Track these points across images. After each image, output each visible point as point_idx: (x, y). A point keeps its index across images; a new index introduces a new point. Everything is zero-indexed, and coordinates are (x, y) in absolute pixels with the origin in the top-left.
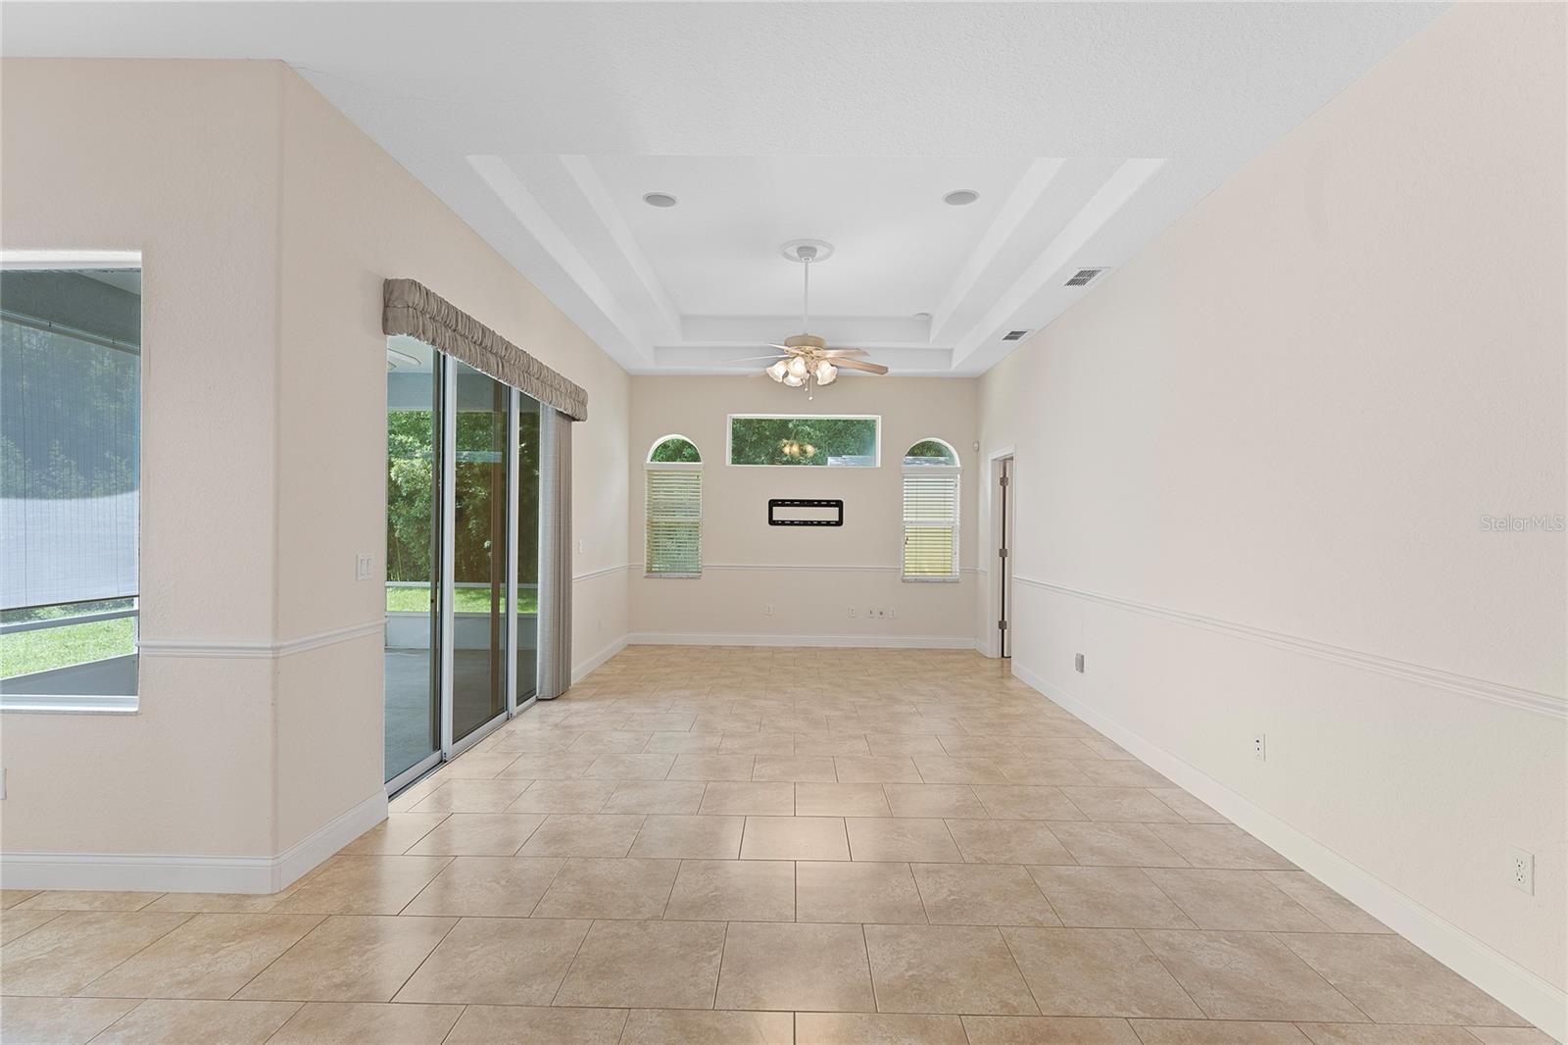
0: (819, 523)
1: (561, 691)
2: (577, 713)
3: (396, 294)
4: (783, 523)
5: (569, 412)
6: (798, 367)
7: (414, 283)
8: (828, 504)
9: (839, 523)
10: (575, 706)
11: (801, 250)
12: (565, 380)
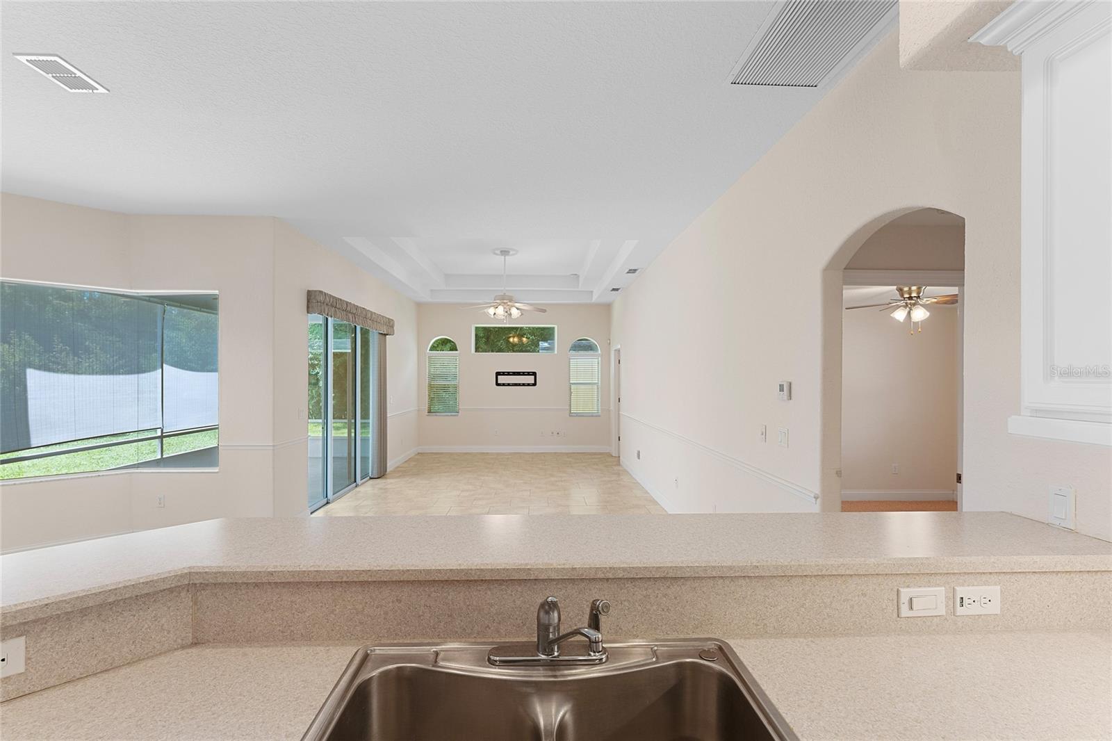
0: (524, 385)
1: (382, 474)
2: (391, 483)
3: (312, 297)
4: (504, 385)
5: (385, 333)
6: (500, 310)
7: (321, 292)
8: (529, 374)
9: (535, 384)
10: (389, 481)
11: (501, 251)
12: (383, 317)
